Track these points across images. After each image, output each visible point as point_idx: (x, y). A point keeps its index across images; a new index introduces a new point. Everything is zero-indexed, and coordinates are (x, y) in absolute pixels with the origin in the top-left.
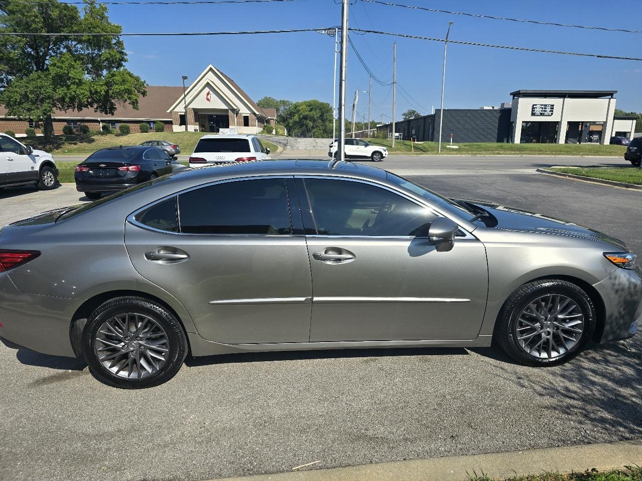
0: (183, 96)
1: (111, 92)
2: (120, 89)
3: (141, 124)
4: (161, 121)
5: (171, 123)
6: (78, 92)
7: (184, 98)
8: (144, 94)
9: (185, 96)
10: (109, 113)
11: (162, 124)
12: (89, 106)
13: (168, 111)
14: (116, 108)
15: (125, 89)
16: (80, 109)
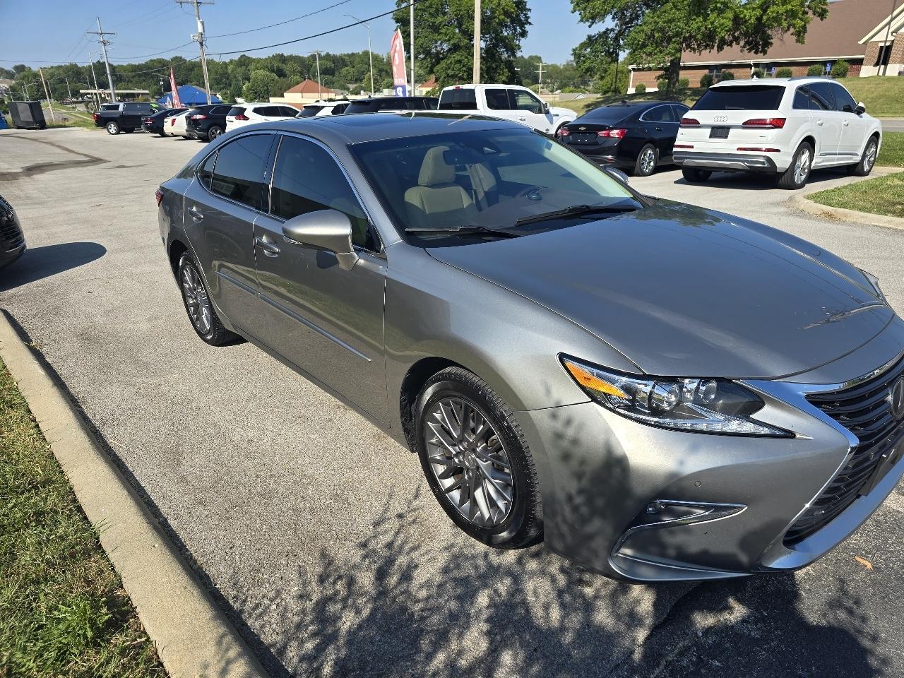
0: (889, 18)
1: (765, 18)
2: (778, 12)
3: (812, 67)
4: (846, 61)
5: (859, 62)
6: (716, 24)
7: (889, 23)
8: (822, 15)
9: (892, 19)
10: (761, 52)
11: (846, 64)
12: (734, 43)
13: (861, 42)
14: (771, 44)
15: (787, 12)
16: (720, 48)
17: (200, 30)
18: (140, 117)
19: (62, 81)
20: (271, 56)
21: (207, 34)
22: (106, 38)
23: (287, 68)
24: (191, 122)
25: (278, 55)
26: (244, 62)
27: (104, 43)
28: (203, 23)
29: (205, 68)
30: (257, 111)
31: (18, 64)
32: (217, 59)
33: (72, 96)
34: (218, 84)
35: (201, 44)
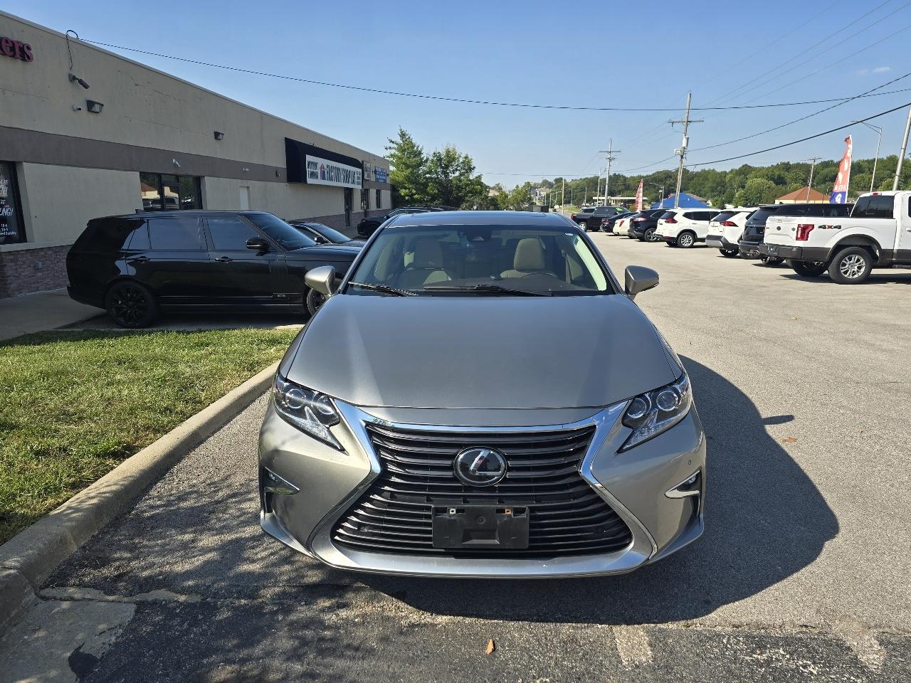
17: (684, 145)
18: (601, 218)
19: (583, 190)
20: (775, 164)
21: (689, 148)
22: (613, 155)
23: (788, 176)
24: (634, 224)
25: (784, 164)
26: (745, 171)
27: (610, 160)
28: (688, 139)
29: (680, 177)
30: (687, 215)
31: (558, 177)
32: (691, 169)
33: (587, 202)
34: (713, 191)
35: (682, 157)
